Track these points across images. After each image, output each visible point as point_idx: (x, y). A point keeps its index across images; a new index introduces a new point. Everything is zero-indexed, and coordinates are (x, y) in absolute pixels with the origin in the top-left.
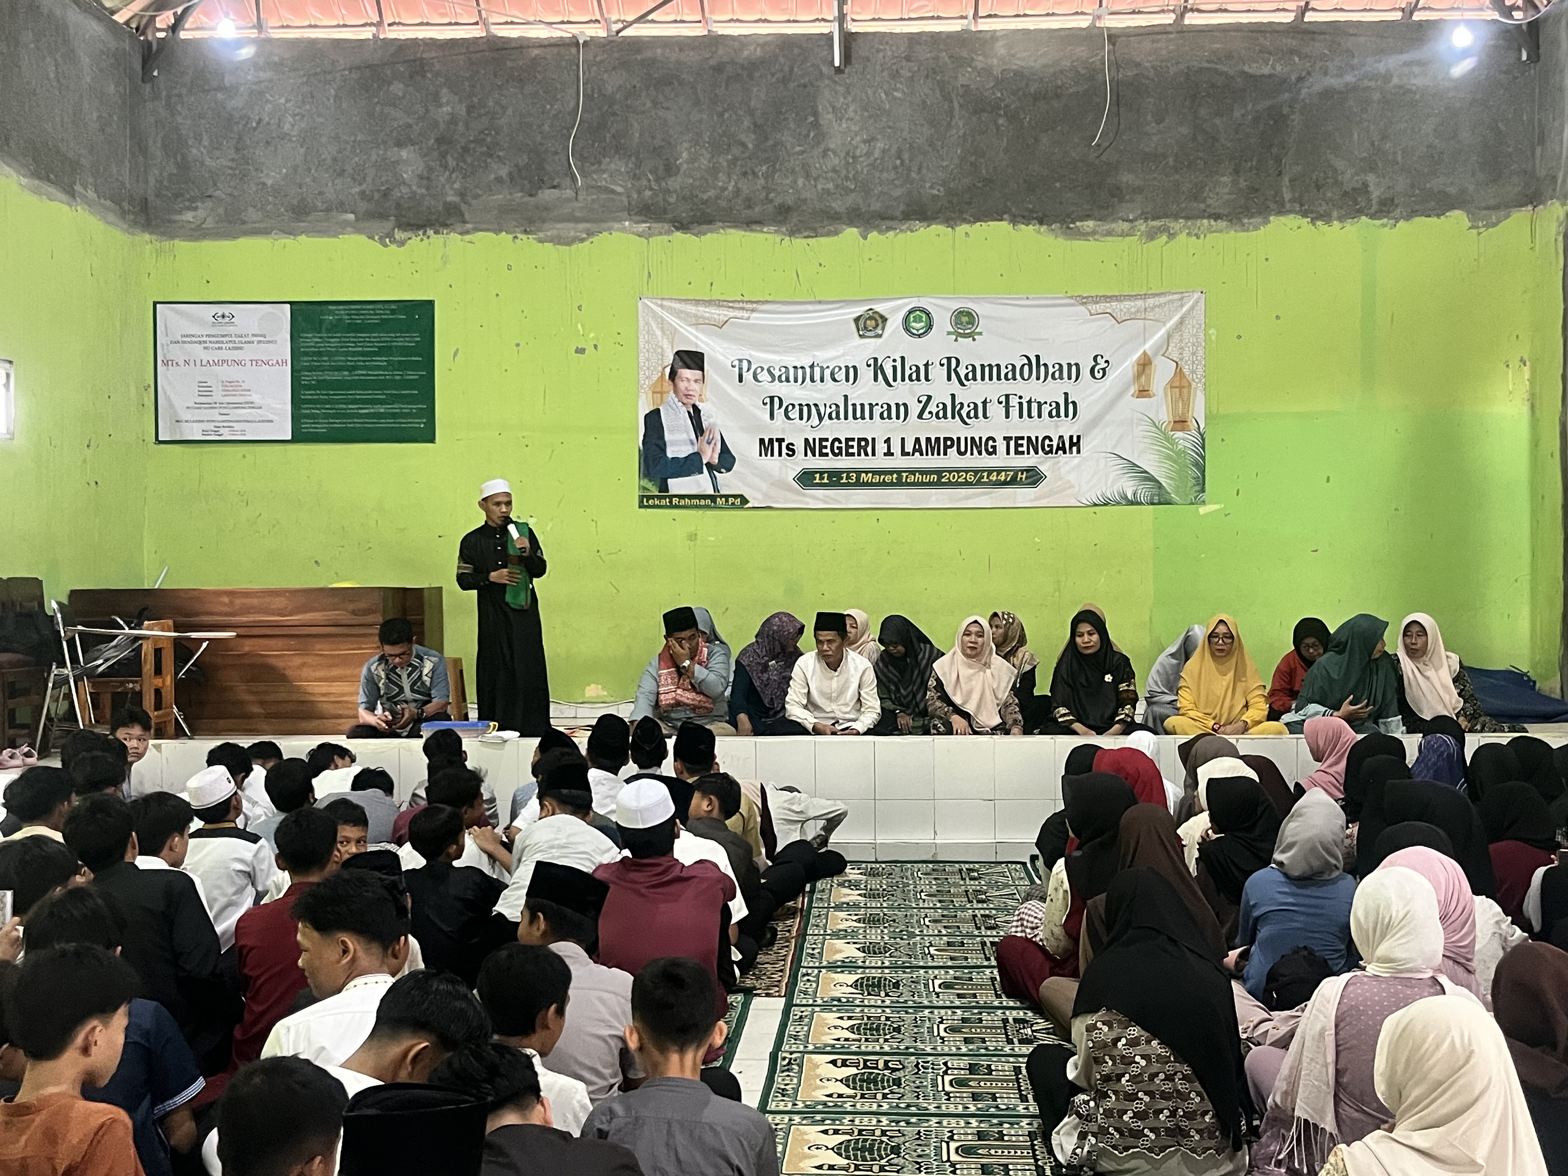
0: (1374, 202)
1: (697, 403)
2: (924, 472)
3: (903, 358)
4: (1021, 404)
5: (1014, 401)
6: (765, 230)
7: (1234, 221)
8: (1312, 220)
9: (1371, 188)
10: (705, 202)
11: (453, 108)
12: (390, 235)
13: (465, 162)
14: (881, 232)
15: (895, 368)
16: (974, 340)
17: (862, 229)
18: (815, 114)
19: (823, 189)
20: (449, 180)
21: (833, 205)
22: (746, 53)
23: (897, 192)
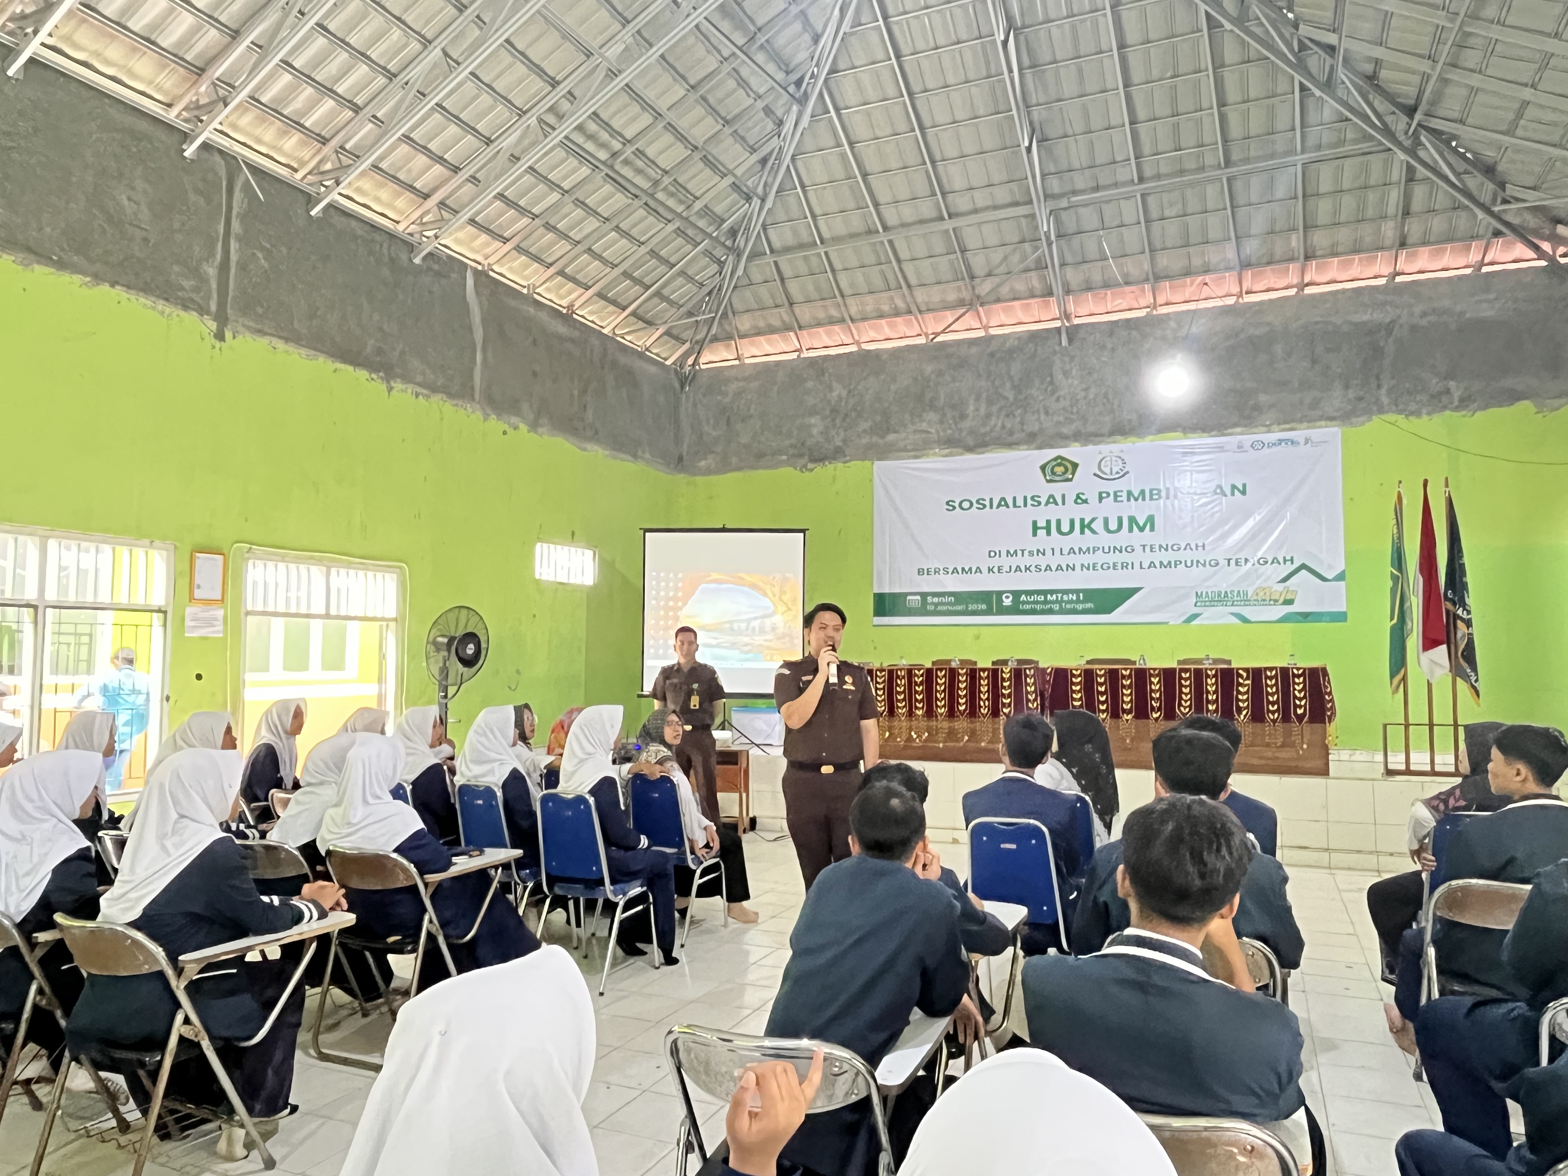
0: (1455, 400)
7: (1345, 420)
10: (984, 435)
11: (839, 392)
12: (805, 466)
13: (846, 423)
18: (1051, 375)
19: (1057, 421)
21: (1064, 430)
22: (1008, 344)
23: (1105, 419)
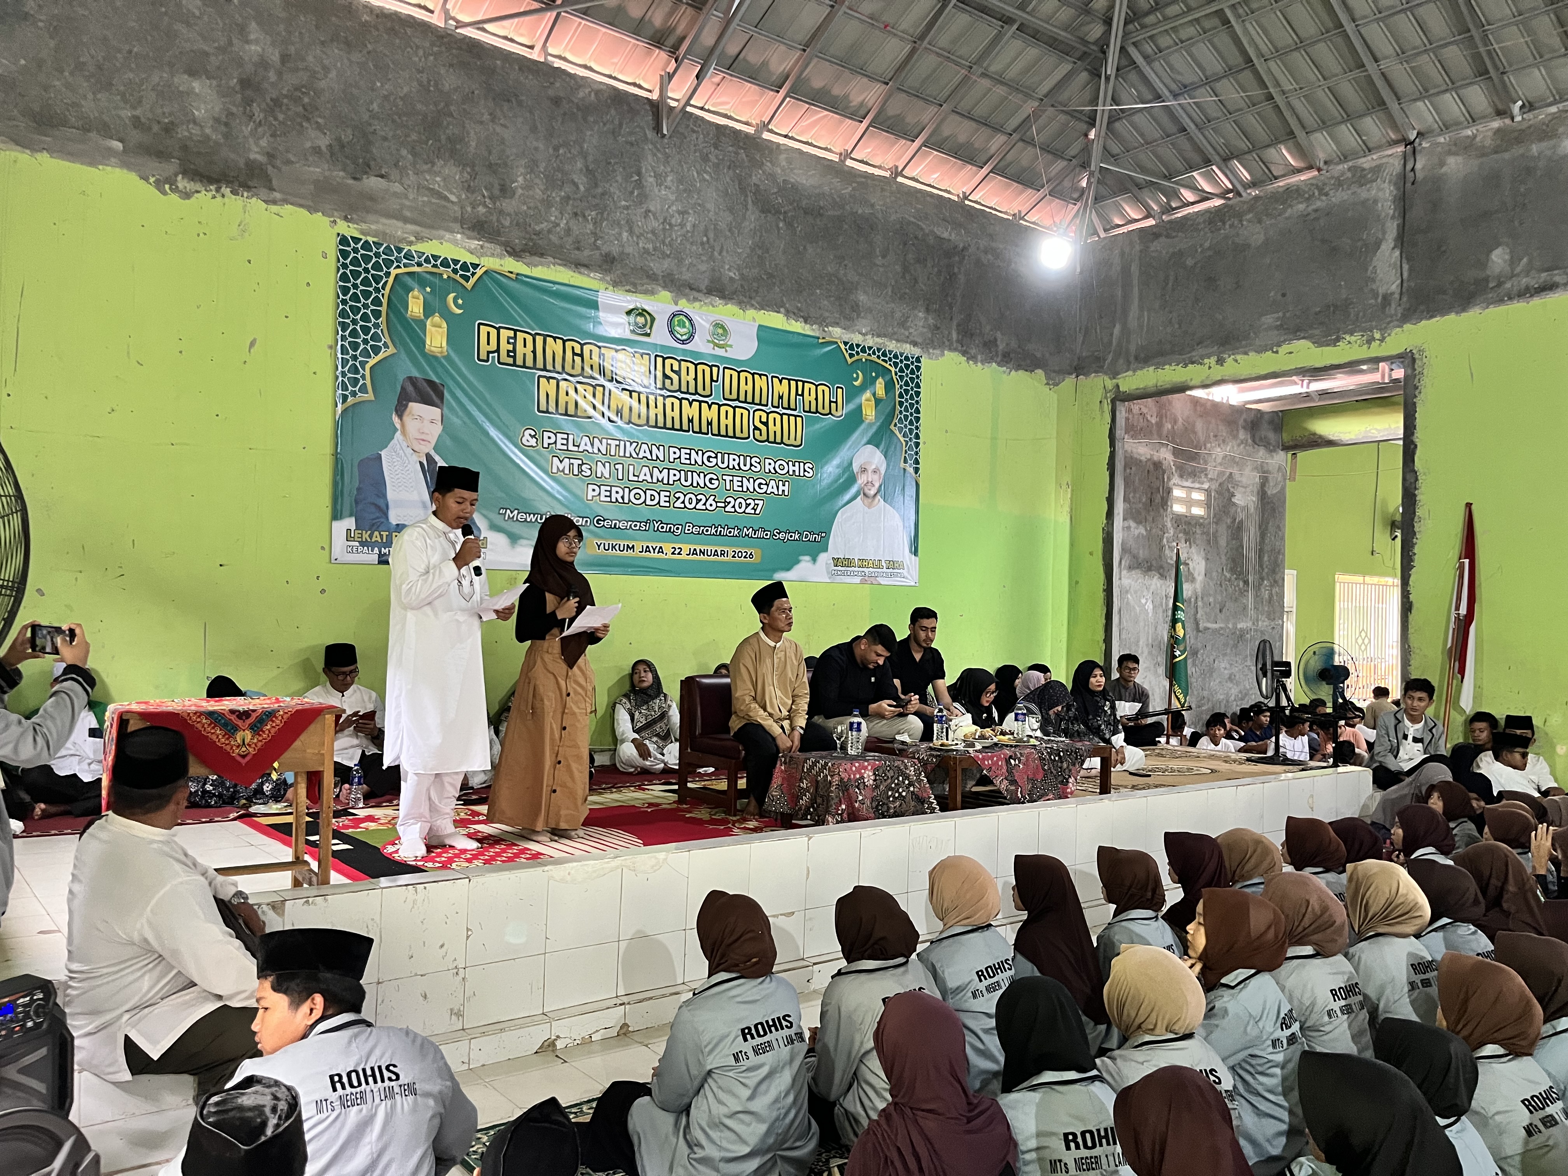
6: (593, 274)
8: (968, 358)
9: (999, 342)
10: (538, 233)
11: (263, 49)
12: (171, 181)
13: (276, 119)
14: (688, 300)
17: (673, 293)
18: (639, 174)
20: (253, 133)
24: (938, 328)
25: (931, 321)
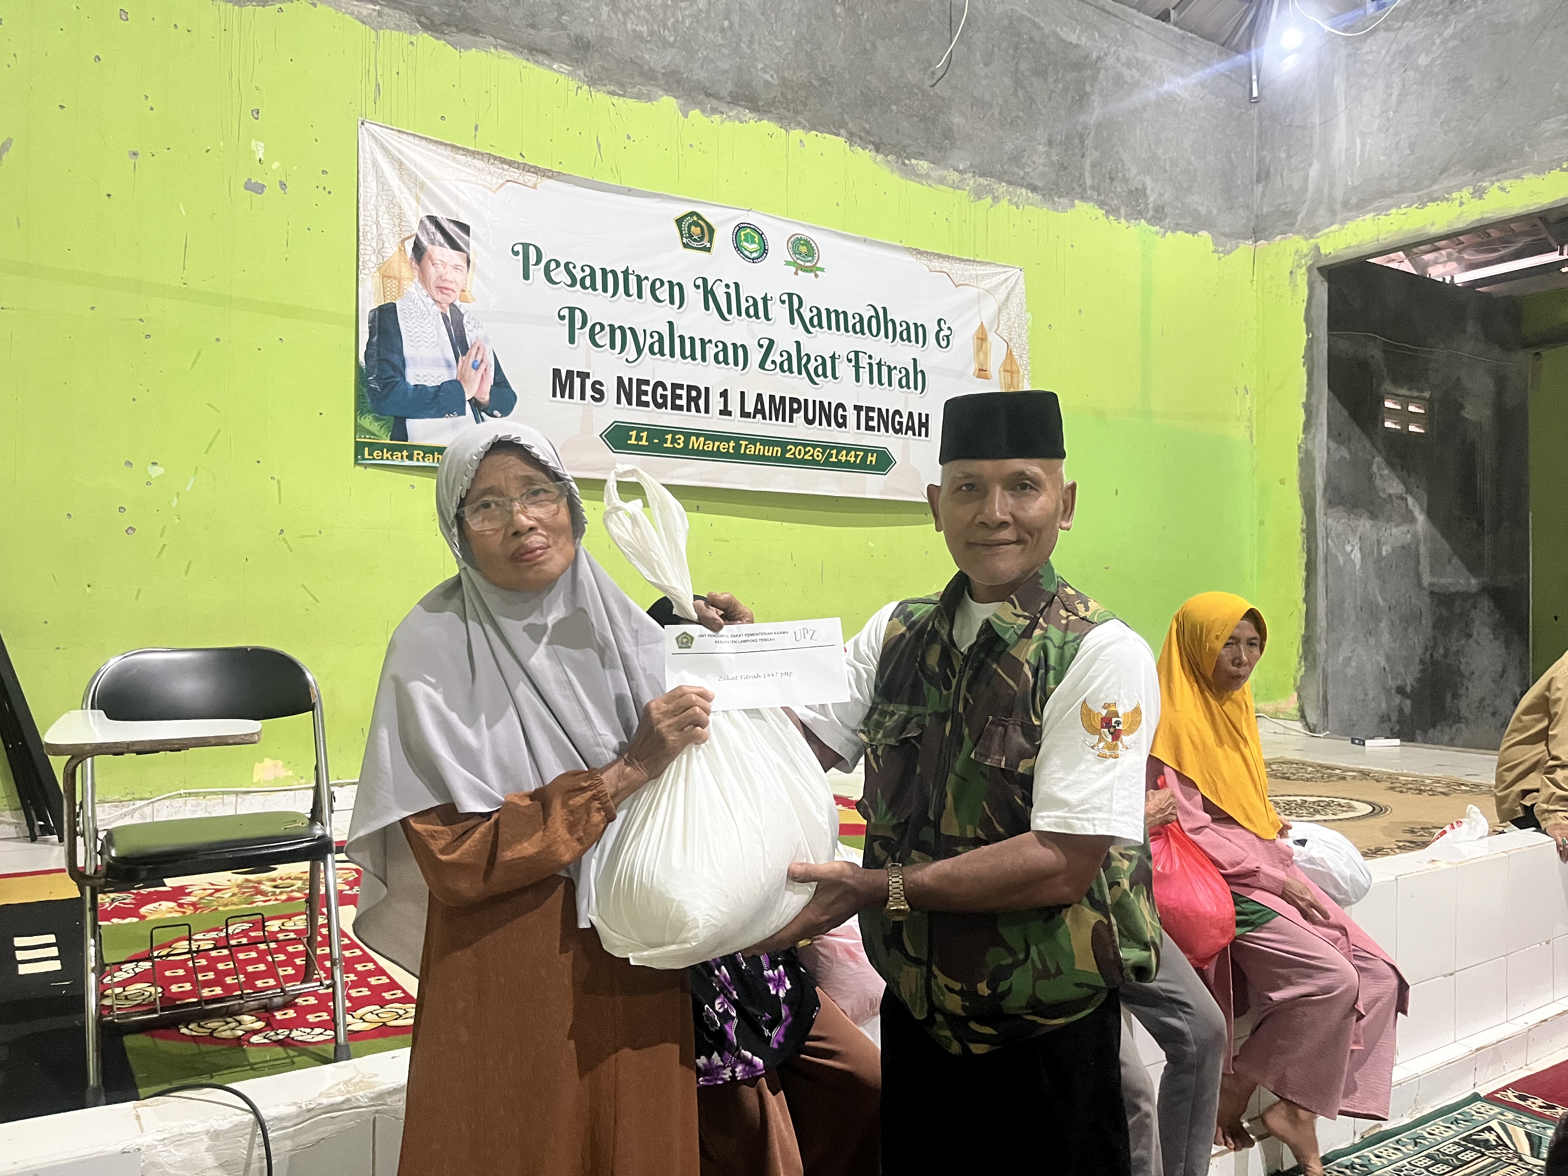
0: (1151, 206)
1: (458, 303)
2: (767, 442)
3: (737, 285)
4: (870, 365)
5: (864, 361)
6: (555, 66)
7: (1047, 197)
8: (1107, 212)
9: (1148, 192)
14: (703, 111)
15: (728, 295)
16: (816, 276)
17: (681, 101)
19: (634, 31)
21: (647, 57)
23: (725, 65)
24: (1066, 168)
25: (1055, 158)
